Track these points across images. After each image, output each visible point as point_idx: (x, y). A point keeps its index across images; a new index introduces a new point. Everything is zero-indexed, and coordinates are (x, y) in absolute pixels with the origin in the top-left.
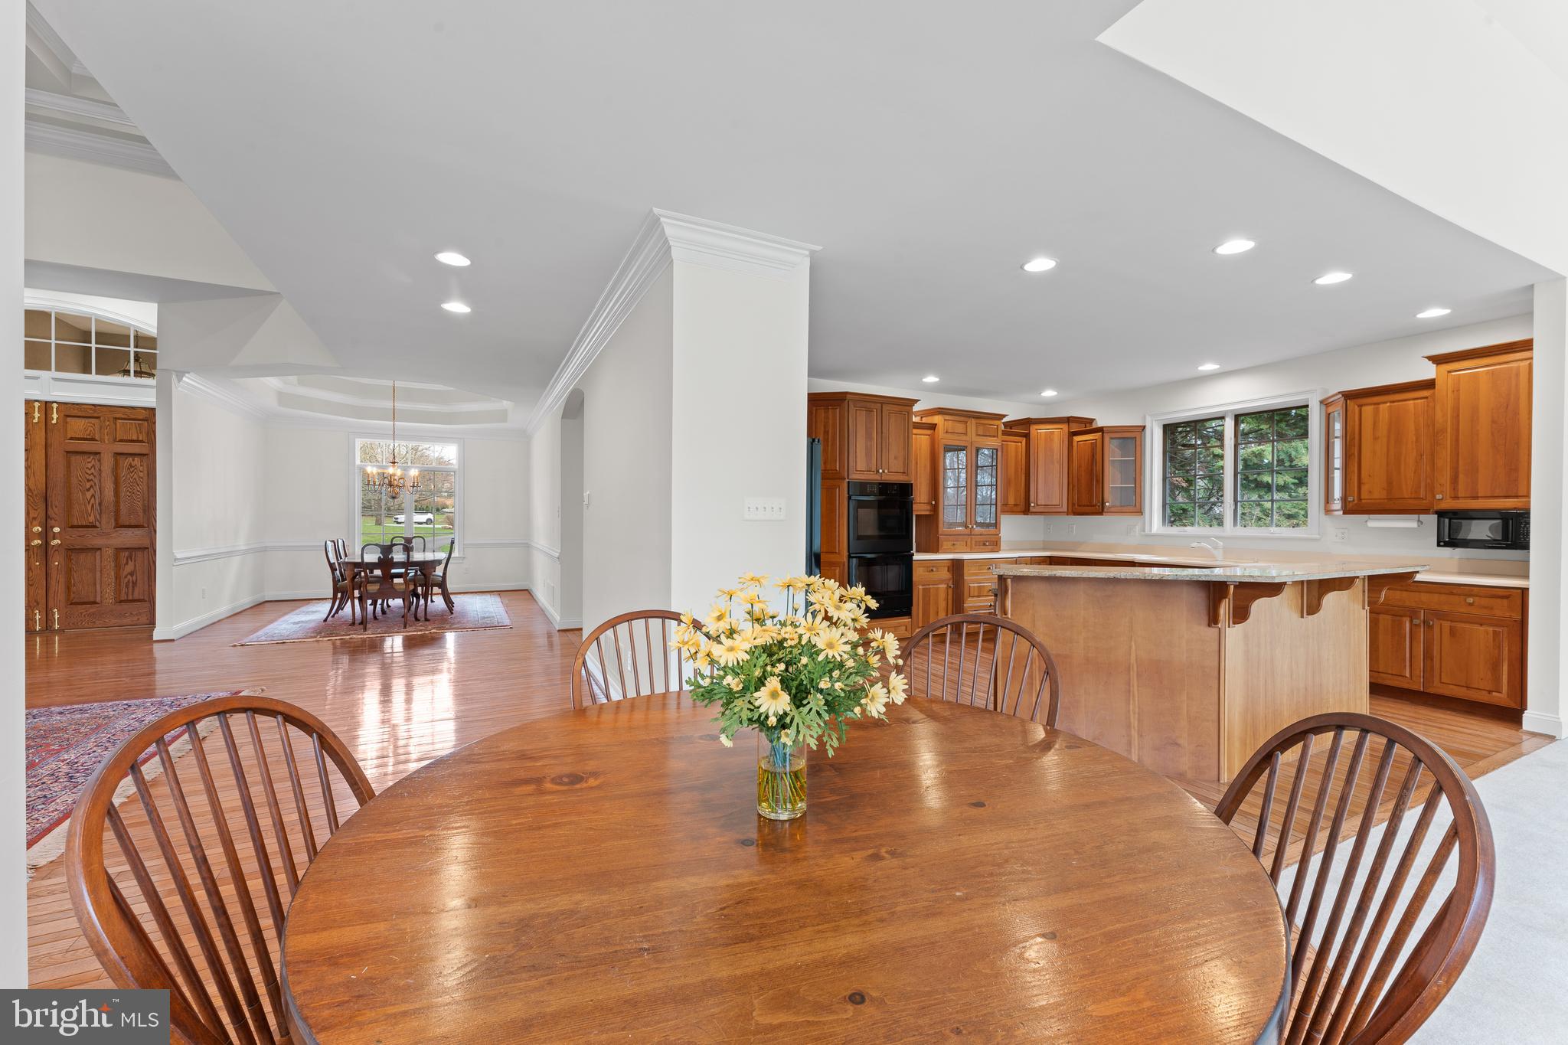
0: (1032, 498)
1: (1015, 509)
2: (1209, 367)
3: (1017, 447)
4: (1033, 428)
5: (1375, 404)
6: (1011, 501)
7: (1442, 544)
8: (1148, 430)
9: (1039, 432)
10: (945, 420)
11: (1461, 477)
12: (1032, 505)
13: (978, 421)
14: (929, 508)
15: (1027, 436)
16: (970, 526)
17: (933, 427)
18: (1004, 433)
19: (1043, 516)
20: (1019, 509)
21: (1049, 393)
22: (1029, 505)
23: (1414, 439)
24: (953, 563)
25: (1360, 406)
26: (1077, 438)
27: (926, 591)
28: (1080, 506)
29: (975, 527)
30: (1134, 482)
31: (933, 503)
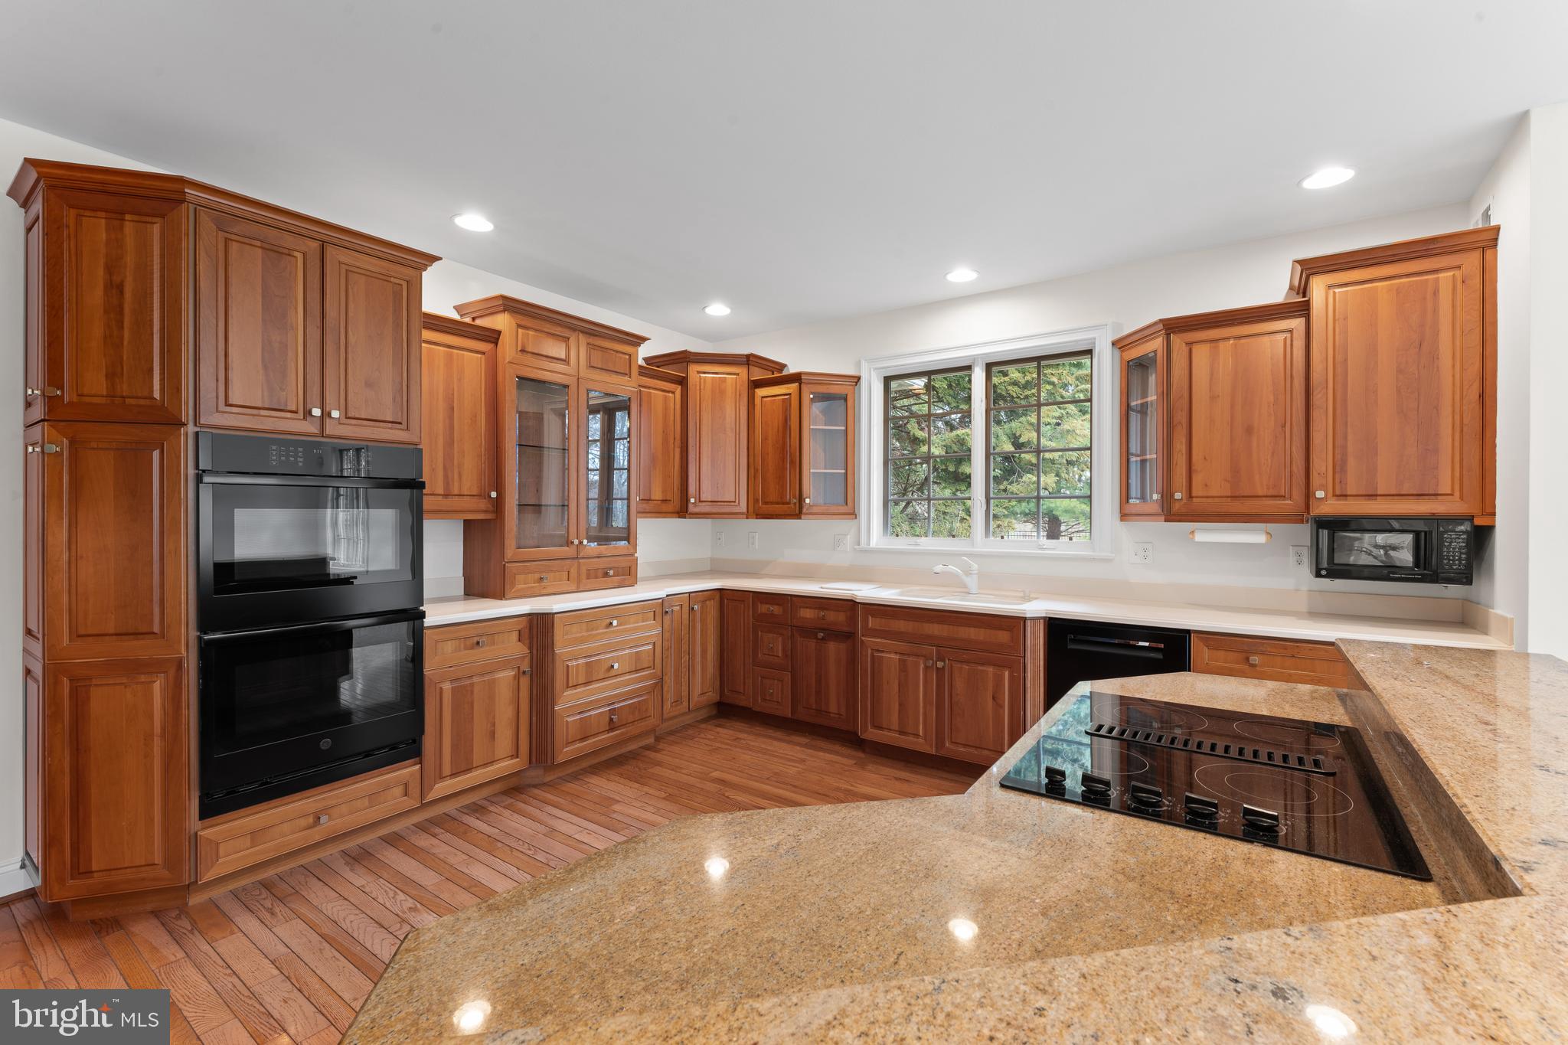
0: (692, 489)
1: (665, 508)
2: (962, 275)
3: (666, 399)
4: (693, 369)
5: (1212, 341)
6: (657, 495)
7: (1324, 572)
8: (863, 383)
9: (701, 377)
10: (519, 326)
11: (1352, 463)
12: (692, 500)
13: (591, 340)
14: (483, 504)
15: (683, 382)
16: (576, 542)
17: (493, 337)
18: (643, 372)
19: (710, 521)
20: (670, 507)
21: (718, 310)
22: (687, 501)
23: (1272, 398)
24: (531, 622)
25: (1190, 344)
26: (761, 392)
27: (463, 695)
28: (766, 503)
29: (585, 542)
30: (843, 465)
31: (494, 494)
